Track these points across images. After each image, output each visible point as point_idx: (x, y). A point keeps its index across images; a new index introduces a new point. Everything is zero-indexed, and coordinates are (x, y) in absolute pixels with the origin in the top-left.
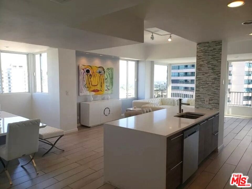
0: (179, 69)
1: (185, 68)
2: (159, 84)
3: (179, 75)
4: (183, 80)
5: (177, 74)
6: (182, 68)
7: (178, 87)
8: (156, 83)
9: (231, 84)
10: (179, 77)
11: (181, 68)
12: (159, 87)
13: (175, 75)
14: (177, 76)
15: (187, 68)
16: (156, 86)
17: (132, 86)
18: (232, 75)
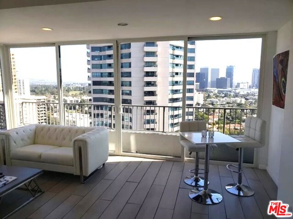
0: (101, 68)
1: (109, 67)
2: (82, 87)
3: (102, 75)
4: (107, 81)
5: (100, 74)
6: (105, 67)
7: (102, 90)
8: (79, 84)
9: (157, 86)
10: (102, 78)
11: (103, 67)
12: (82, 90)
13: (98, 75)
14: (99, 77)
15: (110, 67)
16: (79, 89)
17: (47, 89)
18: (158, 76)
